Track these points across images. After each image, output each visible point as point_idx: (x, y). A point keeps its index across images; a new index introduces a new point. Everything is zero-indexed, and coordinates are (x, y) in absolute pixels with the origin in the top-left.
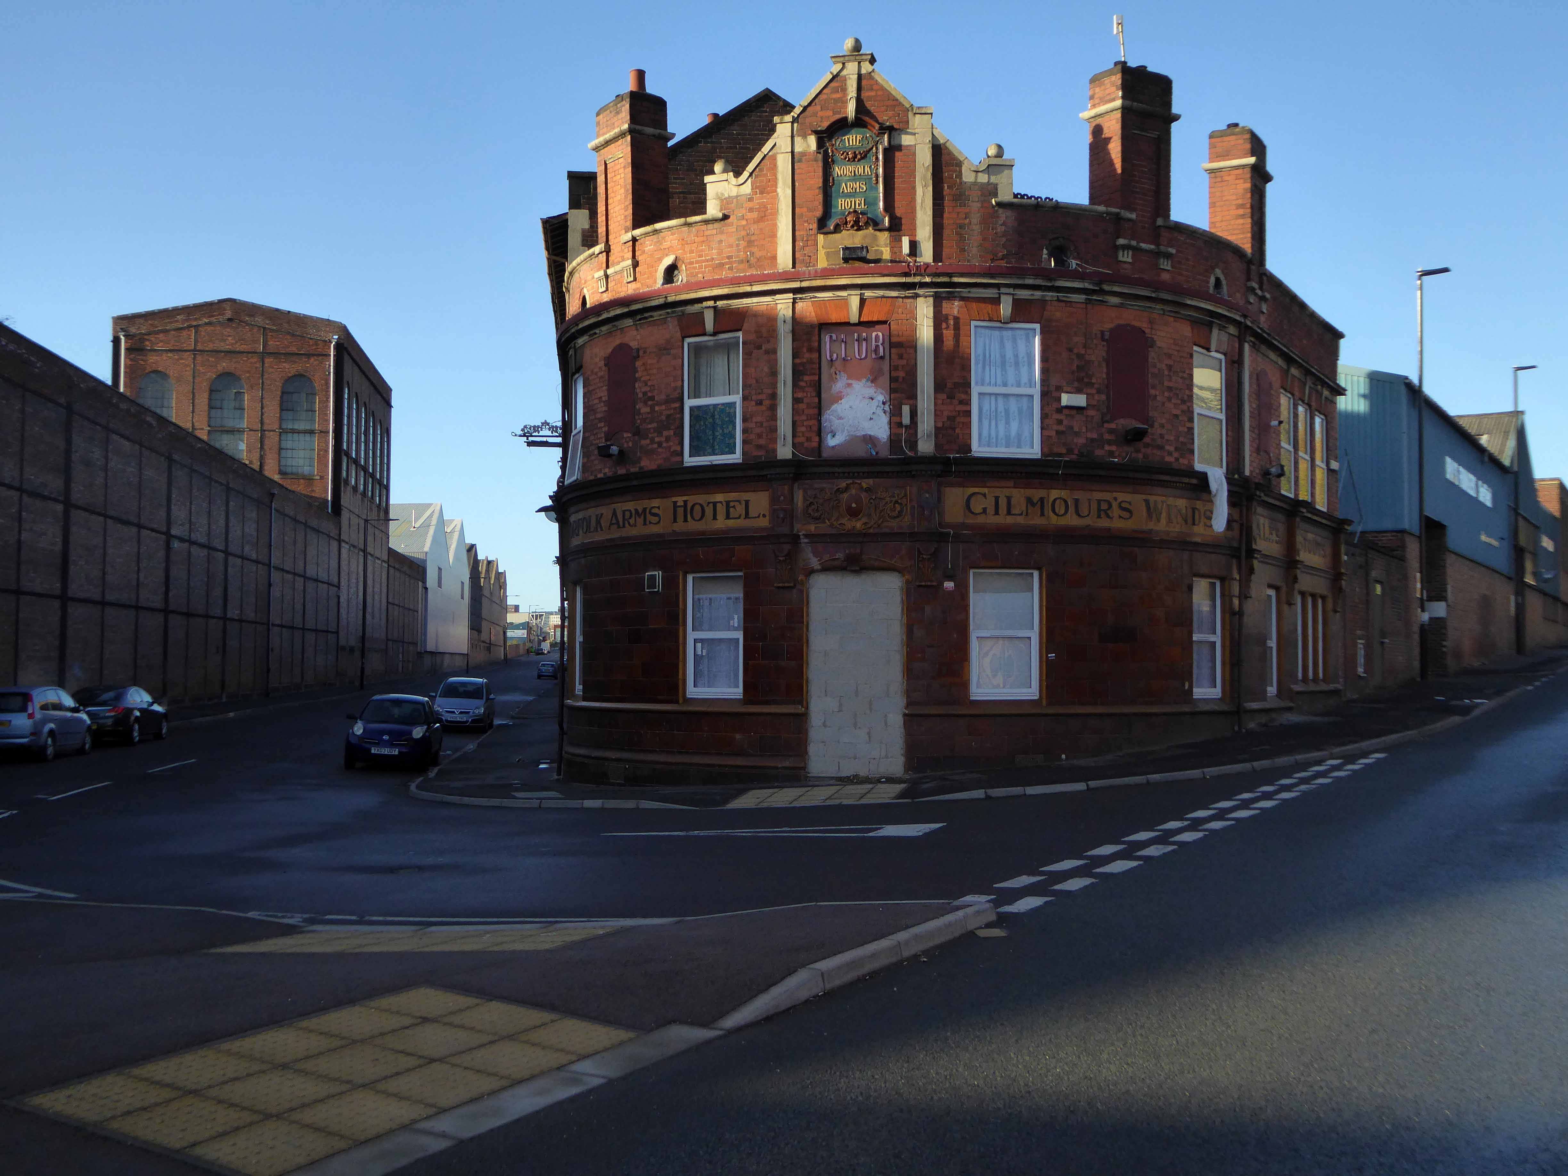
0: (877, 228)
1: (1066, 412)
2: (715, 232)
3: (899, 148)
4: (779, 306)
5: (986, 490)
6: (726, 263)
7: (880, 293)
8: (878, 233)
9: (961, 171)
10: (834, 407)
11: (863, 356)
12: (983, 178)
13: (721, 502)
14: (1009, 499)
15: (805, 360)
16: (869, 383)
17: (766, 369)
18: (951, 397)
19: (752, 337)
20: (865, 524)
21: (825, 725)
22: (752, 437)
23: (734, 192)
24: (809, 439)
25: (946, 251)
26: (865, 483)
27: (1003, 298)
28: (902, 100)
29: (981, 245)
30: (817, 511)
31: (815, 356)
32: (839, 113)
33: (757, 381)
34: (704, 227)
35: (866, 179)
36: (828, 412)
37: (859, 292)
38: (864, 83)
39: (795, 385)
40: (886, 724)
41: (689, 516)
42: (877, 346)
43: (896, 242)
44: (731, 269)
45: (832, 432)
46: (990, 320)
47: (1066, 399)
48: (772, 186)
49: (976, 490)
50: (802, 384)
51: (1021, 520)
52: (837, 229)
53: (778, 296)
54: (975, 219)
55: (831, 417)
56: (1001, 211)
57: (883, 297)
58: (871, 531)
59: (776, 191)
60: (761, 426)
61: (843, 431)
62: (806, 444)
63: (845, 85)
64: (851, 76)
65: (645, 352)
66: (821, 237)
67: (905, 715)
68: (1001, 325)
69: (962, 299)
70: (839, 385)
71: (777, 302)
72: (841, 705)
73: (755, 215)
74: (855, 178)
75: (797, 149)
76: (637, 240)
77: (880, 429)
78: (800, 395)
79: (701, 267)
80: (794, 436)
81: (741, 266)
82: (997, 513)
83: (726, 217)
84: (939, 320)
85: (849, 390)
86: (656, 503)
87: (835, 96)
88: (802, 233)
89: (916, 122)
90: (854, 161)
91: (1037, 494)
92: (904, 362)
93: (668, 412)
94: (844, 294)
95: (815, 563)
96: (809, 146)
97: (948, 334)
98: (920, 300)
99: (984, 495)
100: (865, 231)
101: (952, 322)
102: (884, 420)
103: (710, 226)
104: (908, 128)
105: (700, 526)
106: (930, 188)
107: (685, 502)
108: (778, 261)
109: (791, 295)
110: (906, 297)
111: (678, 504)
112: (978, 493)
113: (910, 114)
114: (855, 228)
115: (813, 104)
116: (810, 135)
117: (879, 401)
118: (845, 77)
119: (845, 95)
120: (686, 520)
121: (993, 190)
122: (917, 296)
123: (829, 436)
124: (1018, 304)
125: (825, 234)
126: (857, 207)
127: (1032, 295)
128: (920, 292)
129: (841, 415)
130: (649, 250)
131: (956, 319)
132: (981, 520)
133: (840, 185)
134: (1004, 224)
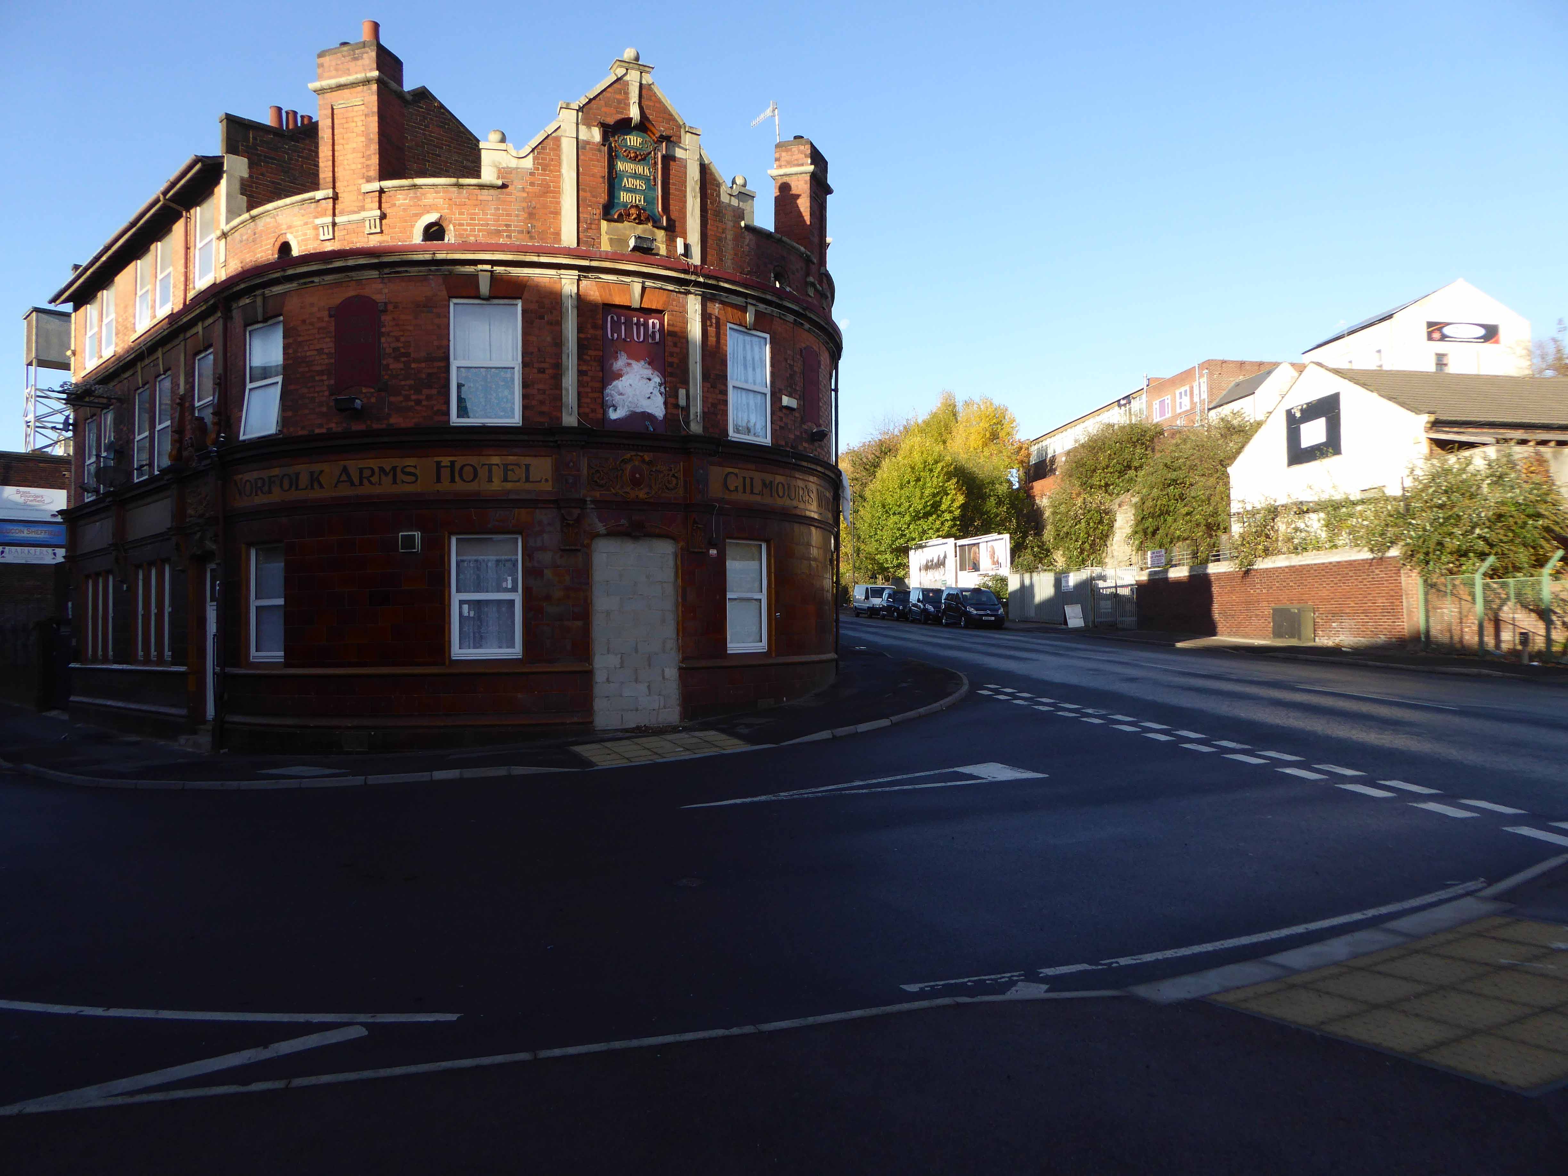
0: (655, 225)
1: (784, 411)
2: (490, 198)
3: (673, 158)
4: (563, 281)
5: (736, 471)
6: (504, 231)
7: (659, 284)
8: (656, 230)
9: (719, 192)
10: (615, 383)
11: (641, 339)
12: (735, 202)
13: (497, 465)
14: (752, 479)
15: (589, 336)
16: (647, 365)
17: (549, 339)
18: (714, 386)
19: (534, 306)
20: (648, 493)
21: (608, 680)
22: (534, 403)
23: (513, 163)
24: (594, 411)
25: (709, 258)
26: (647, 457)
27: (750, 307)
28: (676, 117)
29: (733, 259)
30: (603, 479)
31: (599, 332)
32: (622, 113)
33: (539, 350)
34: (477, 191)
35: (646, 179)
36: (610, 387)
37: (641, 280)
38: (644, 91)
39: (580, 358)
40: (664, 678)
41: (457, 476)
42: (654, 333)
43: (671, 241)
44: (509, 237)
45: (614, 406)
46: (740, 325)
47: (786, 401)
48: (555, 166)
49: (731, 470)
50: (586, 357)
51: (758, 498)
52: (620, 219)
53: (562, 272)
54: (730, 236)
55: (613, 392)
56: (746, 233)
57: (661, 288)
58: (652, 500)
59: (559, 171)
60: (544, 393)
61: (623, 407)
62: (591, 415)
63: (628, 89)
64: (634, 83)
65: (396, 307)
66: (604, 224)
67: (680, 669)
68: (746, 330)
69: (722, 302)
70: (620, 363)
71: (562, 276)
72: (622, 663)
73: (536, 189)
74: (635, 176)
75: (581, 137)
76: (384, 192)
77: (657, 407)
78: (584, 368)
79: (473, 230)
80: (579, 406)
81: (520, 236)
82: (744, 492)
83: (504, 186)
84: (706, 317)
85: (628, 369)
86: (410, 461)
87: (618, 96)
88: (585, 216)
89: (687, 139)
90: (635, 160)
91: (768, 477)
92: (677, 350)
93: (430, 371)
94: (627, 279)
95: (601, 528)
96: (593, 137)
97: (712, 330)
98: (691, 297)
99: (736, 475)
100: (645, 226)
101: (714, 321)
102: (659, 400)
103: (485, 192)
104: (680, 143)
105: (473, 487)
106: (699, 200)
107: (453, 463)
108: (562, 238)
109: (576, 272)
110: (680, 292)
111: (442, 464)
112: (732, 473)
113: (682, 131)
114: (637, 221)
115: (598, 99)
116: (594, 126)
117: (656, 382)
118: (627, 82)
119: (627, 98)
120: (453, 480)
121: (739, 214)
122: (688, 293)
123: (611, 409)
124: (758, 315)
125: (609, 220)
126: (637, 202)
127: (766, 309)
128: (692, 289)
129: (621, 390)
130: (402, 205)
131: (717, 319)
132: (734, 497)
133: (622, 180)
134: (748, 245)
